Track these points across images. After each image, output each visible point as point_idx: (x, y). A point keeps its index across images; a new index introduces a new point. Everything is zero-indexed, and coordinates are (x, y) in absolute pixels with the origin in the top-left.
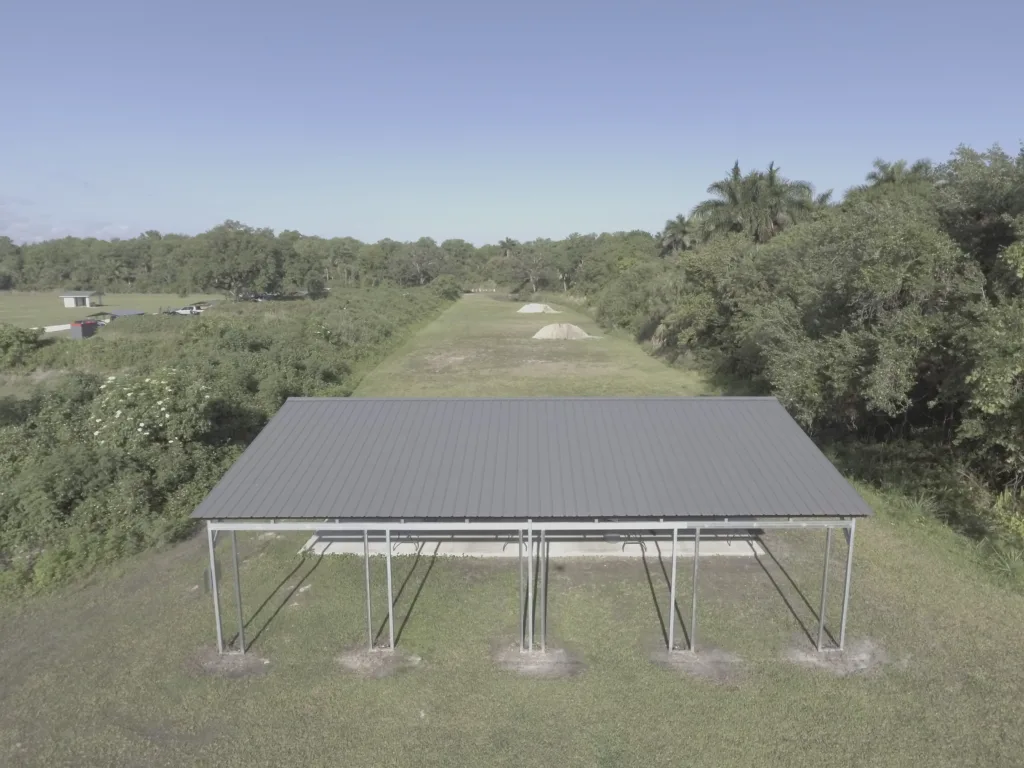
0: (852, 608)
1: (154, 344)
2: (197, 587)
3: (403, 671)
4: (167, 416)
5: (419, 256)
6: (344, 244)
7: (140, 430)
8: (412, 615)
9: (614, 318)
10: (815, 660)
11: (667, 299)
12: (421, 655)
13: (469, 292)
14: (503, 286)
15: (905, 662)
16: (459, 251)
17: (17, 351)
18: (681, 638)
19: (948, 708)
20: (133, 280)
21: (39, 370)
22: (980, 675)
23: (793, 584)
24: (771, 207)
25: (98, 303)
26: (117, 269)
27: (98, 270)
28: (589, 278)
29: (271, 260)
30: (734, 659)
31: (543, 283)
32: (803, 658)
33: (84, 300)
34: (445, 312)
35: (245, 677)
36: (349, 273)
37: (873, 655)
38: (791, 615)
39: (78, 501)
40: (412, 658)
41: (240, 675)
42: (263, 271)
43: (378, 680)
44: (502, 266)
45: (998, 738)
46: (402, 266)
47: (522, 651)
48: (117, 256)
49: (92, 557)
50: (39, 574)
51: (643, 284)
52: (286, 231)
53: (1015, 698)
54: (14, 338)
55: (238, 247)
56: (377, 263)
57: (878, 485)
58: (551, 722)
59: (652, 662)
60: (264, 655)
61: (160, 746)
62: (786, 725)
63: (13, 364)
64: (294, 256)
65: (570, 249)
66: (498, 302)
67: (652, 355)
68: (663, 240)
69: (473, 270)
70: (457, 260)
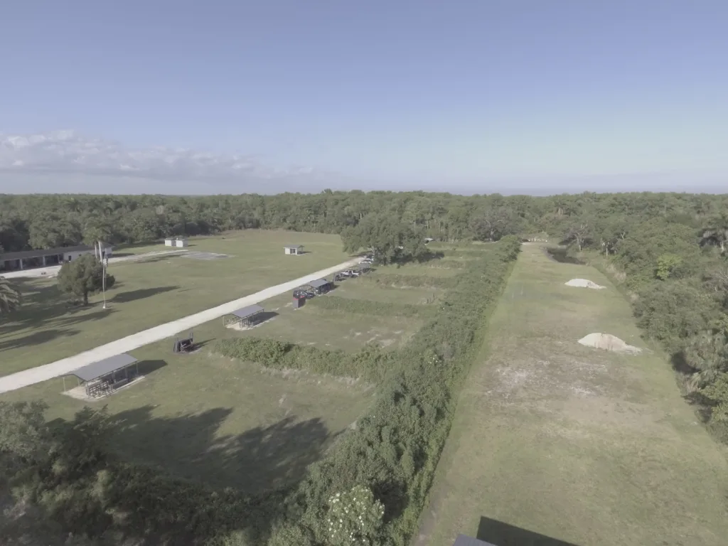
4: (363, 524)
5: (491, 217)
6: (439, 202)
7: (351, 536)
13: (526, 241)
14: (554, 237)
17: (277, 356)
20: (317, 223)
21: (286, 368)
25: (301, 251)
26: (309, 216)
27: (301, 215)
28: (631, 256)
31: (588, 243)
33: (294, 250)
34: (509, 280)
44: (554, 221)
46: (479, 224)
48: (311, 207)
54: (276, 349)
56: (461, 219)
65: (613, 205)
66: (551, 261)
67: (686, 398)
68: (705, 230)
69: (530, 223)
70: (518, 214)
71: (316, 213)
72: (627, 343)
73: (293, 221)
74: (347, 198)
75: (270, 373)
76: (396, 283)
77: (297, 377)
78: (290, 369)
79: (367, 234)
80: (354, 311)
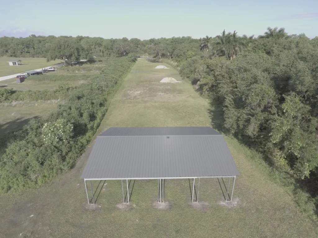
0: (235, 189)
1: (47, 92)
2: (79, 184)
3: (132, 209)
4: (62, 134)
5: (123, 46)
6: (98, 40)
7: (56, 139)
8: (132, 192)
9: (185, 75)
10: (225, 204)
11: (201, 74)
12: (136, 204)
13: (140, 57)
14: (151, 55)
15: (245, 204)
16: (136, 42)
17: (6, 96)
18: (195, 199)
19: (251, 216)
20: (29, 52)
21: (14, 101)
22: (260, 208)
23: (223, 181)
24: (234, 45)
25: (20, 64)
26: (23, 49)
27: (17, 49)
28: (178, 56)
29: (76, 51)
30: (207, 204)
31: (163, 55)
32: (222, 203)
33: (15, 63)
34: (132, 68)
35: (96, 211)
36: (100, 51)
37: (238, 202)
38: (221, 191)
39: (44, 161)
40: (134, 205)
41: (95, 211)
42: (73, 55)
43: (127, 211)
44: (150, 48)
45: (259, 224)
46: (118, 49)
47: (159, 203)
48: (23, 44)
49: (51, 176)
50: (39, 182)
51: (194, 65)
52: (79, 36)
53: (266, 214)
54: (4, 92)
55: (65, 47)
56: (109, 48)
57: (250, 148)
58: (165, 222)
59: (188, 205)
60: (99, 204)
61: (81, 230)
62: (216, 222)
63: (5, 100)
64: (83, 49)
65: (172, 42)
66: (149, 62)
67: (196, 91)
68: (202, 44)
69: (141, 50)
70: (135, 46)
71: (28, 47)
72: (177, 81)
73: (13, 52)
74: (46, 39)
75: (4, 106)
76: (78, 71)
77: (22, 104)
78: (17, 102)
79: (59, 49)
80: (55, 81)
